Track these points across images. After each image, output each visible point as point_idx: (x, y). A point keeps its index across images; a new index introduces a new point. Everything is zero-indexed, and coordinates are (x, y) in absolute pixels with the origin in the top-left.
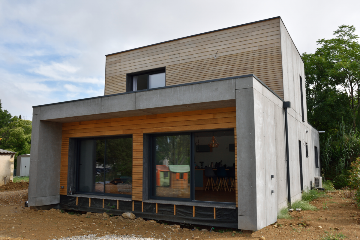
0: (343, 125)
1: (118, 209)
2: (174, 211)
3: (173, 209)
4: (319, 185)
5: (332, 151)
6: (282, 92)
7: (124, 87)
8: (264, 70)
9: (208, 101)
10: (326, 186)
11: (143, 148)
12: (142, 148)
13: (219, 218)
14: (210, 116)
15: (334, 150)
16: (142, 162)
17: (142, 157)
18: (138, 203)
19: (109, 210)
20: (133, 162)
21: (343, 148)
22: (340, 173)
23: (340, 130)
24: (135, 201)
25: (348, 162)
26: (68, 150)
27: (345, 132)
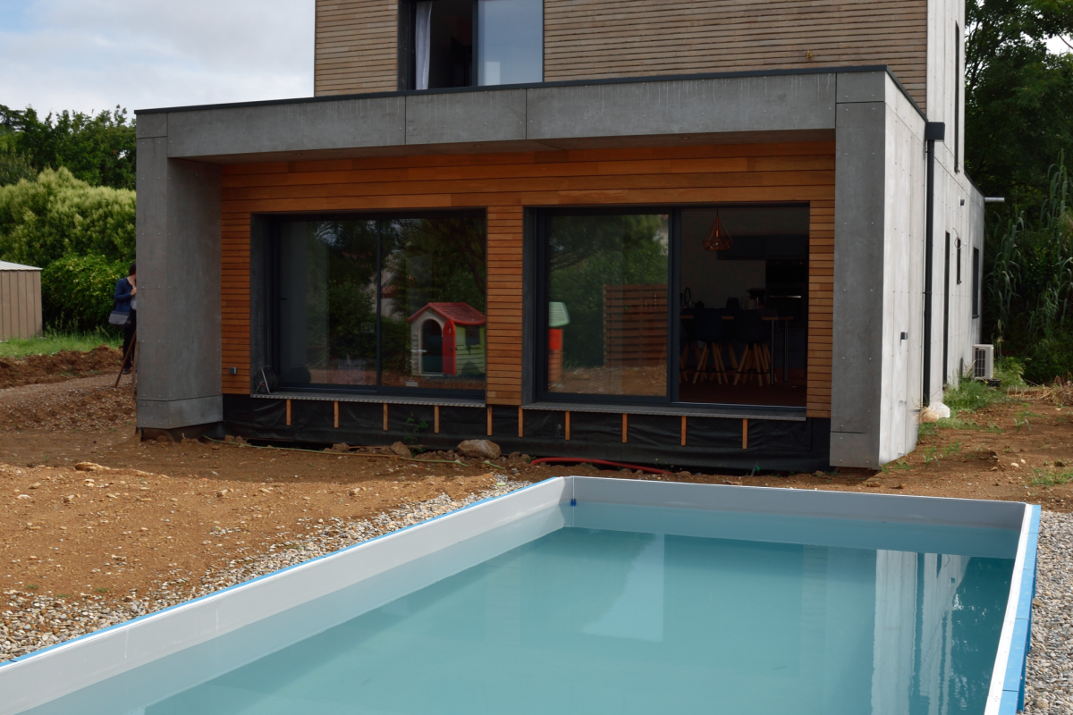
0: (1063, 180)
1: (437, 430)
2: (621, 431)
3: (621, 425)
4: (986, 369)
5: (1022, 266)
6: (922, 92)
7: (391, 40)
8: (871, 19)
9: (756, 128)
10: (1002, 376)
11: (524, 251)
12: (520, 250)
13: (756, 448)
14: (740, 166)
15: (1029, 261)
16: (520, 292)
17: (520, 278)
18: (505, 414)
19: (407, 435)
20: (490, 292)
21: (1056, 256)
22: (1042, 334)
23: (1052, 195)
24: (495, 407)
25: (1066, 300)
26: (248, 253)
27: (1067, 204)
